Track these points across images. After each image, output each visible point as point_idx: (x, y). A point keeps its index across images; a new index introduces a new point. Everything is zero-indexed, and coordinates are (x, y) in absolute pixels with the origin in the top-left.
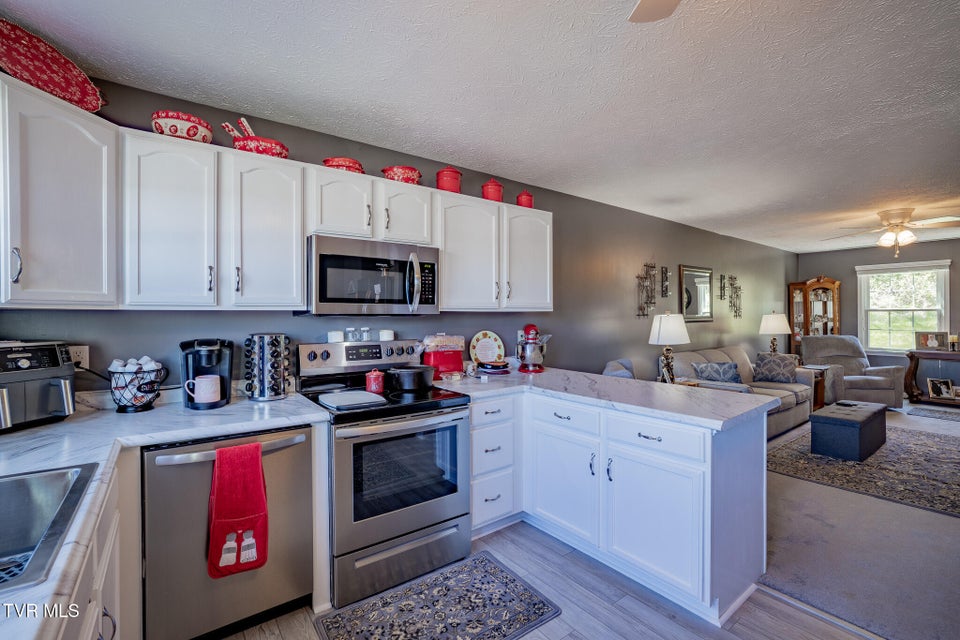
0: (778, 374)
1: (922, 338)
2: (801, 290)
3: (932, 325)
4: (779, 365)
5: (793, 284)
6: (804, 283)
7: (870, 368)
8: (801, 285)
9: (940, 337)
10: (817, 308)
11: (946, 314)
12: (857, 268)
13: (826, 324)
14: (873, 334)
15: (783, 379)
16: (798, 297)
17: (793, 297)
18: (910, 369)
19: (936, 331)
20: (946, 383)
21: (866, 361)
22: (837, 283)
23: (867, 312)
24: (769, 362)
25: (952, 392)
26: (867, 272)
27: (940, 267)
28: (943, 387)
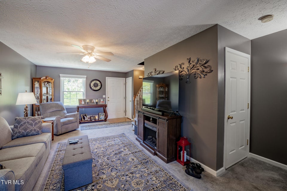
0: (31, 131)
1: (80, 101)
2: (38, 81)
3: (82, 97)
4: (31, 125)
5: (34, 78)
6: (40, 79)
7: (68, 114)
8: (39, 80)
9: (84, 100)
10: (44, 90)
11: (85, 93)
12: (61, 75)
13: (47, 97)
15: (35, 133)
16: (37, 85)
17: (35, 85)
21: (66, 111)
22: (53, 80)
23: (63, 92)
24: (25, 123)
25: (87, 118)
26: (64, 77)
27: (84, 78)
28: (85, 117)
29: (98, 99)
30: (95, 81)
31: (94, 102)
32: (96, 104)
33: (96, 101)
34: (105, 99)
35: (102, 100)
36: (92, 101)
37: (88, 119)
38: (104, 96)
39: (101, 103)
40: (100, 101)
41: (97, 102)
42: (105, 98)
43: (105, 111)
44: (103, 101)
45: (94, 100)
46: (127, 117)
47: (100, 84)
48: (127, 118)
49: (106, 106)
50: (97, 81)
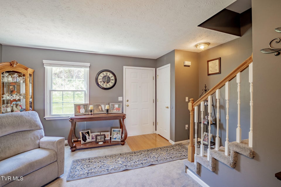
1: (77, 108)
3: (82, 100)
7: (45, 139)
9: (85, 106)
11: (87, 93)
12: (45, 61)
14: (54, 106)
18: (71, 130)
19: (84, 103)
20: (88, 133)
23: (51, 91)
25: (90, 137)
26: (50, 65)
27: (86, 67)
28: (87, 136)
29: (110, 104)
30: (105, 73)
31: (103, 109)
32: (105, 112)
33: (106, 108)
34: (121, 104)
35: (116, 106)
36: (100, 107)
37: (93, 139)
38: (120, 99)
39: (115, 111)
40: (114, 107)
41: (107, 110)
42: (122, 102)
43: (122, 126)
44: (119, 107)
45: (103, 106)
46: (158, 132)
47: (113, 78)
48: (159, 135)
49: (124, 117)
50: (109, 73)
